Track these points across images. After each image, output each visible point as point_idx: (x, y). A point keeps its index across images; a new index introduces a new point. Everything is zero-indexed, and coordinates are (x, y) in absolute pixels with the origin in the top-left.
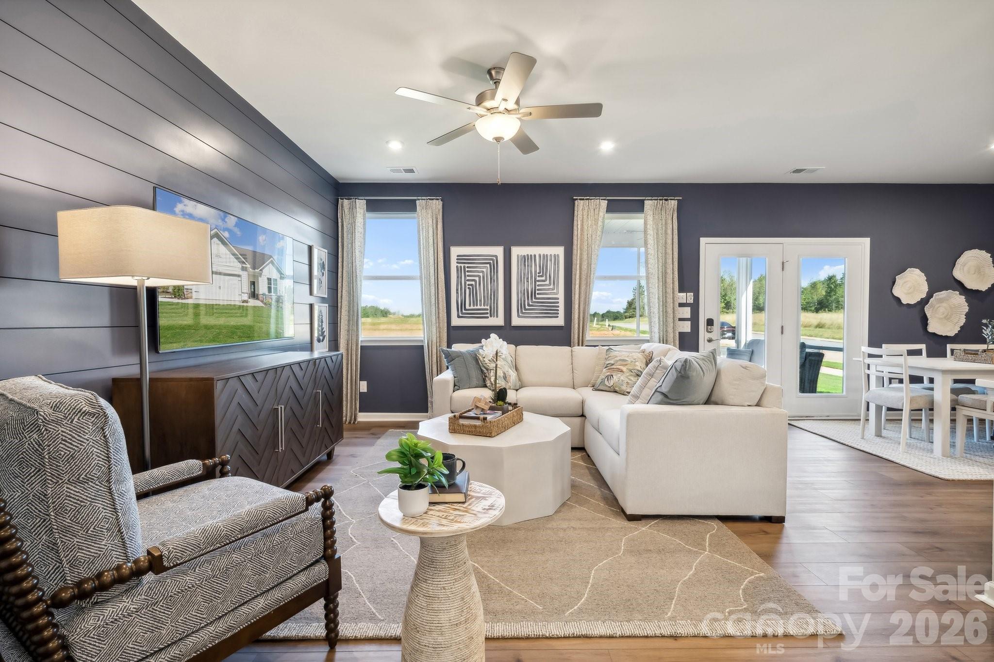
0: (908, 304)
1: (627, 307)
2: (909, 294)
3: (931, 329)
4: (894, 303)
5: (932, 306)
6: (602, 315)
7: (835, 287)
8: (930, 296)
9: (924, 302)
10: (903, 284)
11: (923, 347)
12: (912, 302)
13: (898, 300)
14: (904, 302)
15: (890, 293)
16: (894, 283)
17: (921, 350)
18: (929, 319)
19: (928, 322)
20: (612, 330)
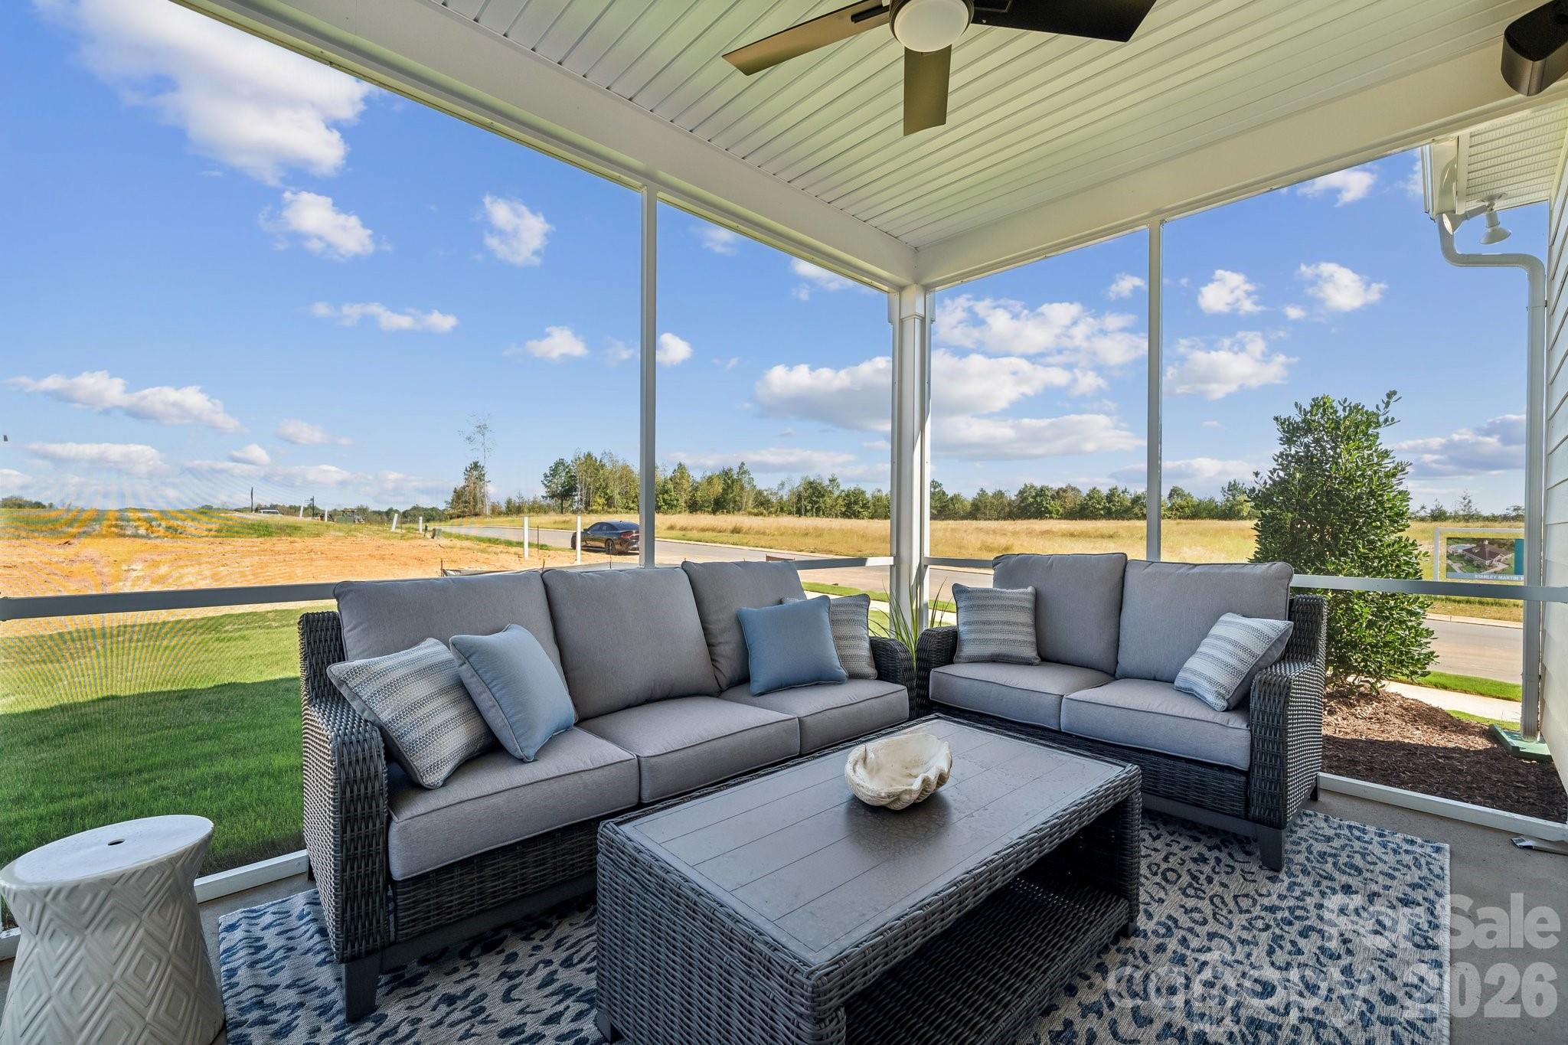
1: (453, 500)
6: (404, 513)
7: (733, 482)
20: (433, 538)
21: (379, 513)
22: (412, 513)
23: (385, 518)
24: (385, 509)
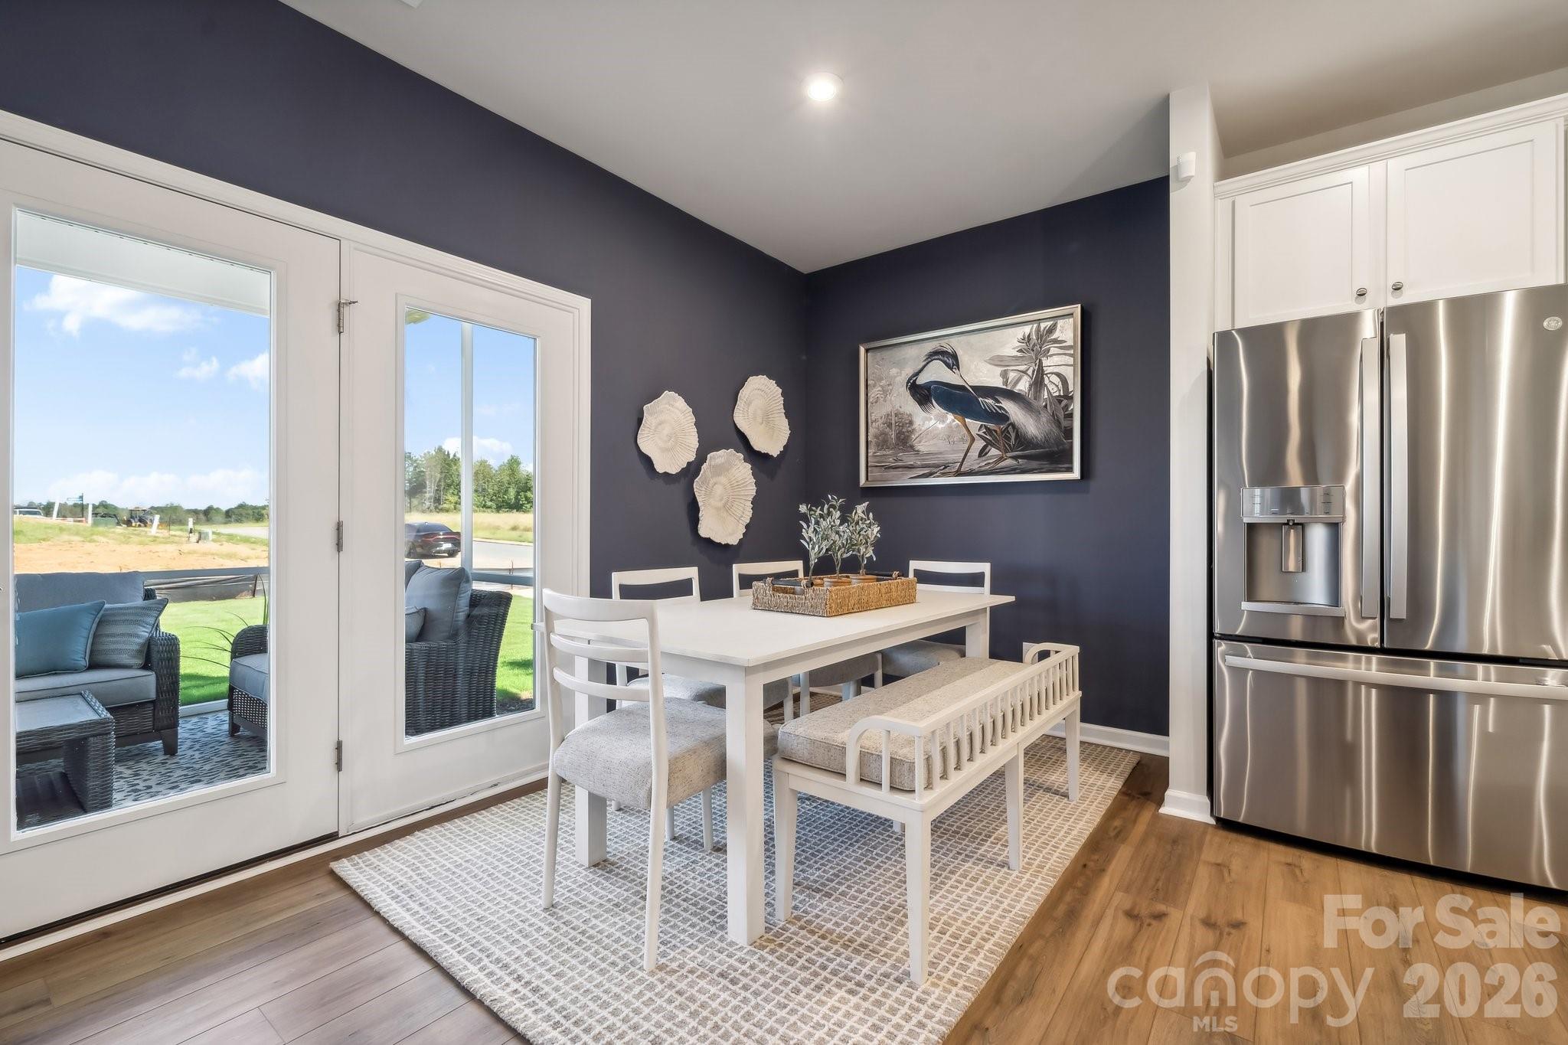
0: (666, 474)
2: (667, 450)
3: (704, 531)
4: (640, 467)
5: (705, 482)
8: (701, 458)
9: (692, 470)
10: (656, 427)
11: (691, 573)
12: (674, 470)
13: (648, 461)
14: (660, 468)
15: (634, 445)
16: (640, 421)
17: (689, 581)
18: (702, 509)
19: (700, 515)
20: (198, 542)
21: (195, 512)
22: (236, 511)
23: (202, 516)
24: (203, 507)
